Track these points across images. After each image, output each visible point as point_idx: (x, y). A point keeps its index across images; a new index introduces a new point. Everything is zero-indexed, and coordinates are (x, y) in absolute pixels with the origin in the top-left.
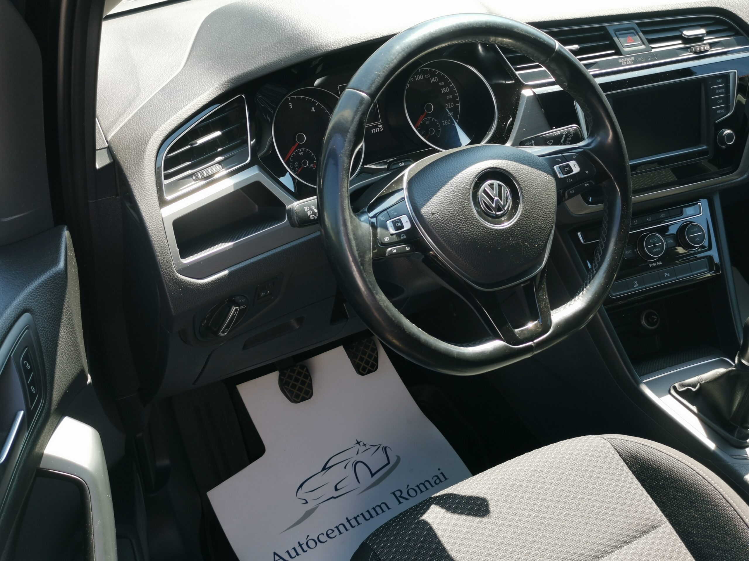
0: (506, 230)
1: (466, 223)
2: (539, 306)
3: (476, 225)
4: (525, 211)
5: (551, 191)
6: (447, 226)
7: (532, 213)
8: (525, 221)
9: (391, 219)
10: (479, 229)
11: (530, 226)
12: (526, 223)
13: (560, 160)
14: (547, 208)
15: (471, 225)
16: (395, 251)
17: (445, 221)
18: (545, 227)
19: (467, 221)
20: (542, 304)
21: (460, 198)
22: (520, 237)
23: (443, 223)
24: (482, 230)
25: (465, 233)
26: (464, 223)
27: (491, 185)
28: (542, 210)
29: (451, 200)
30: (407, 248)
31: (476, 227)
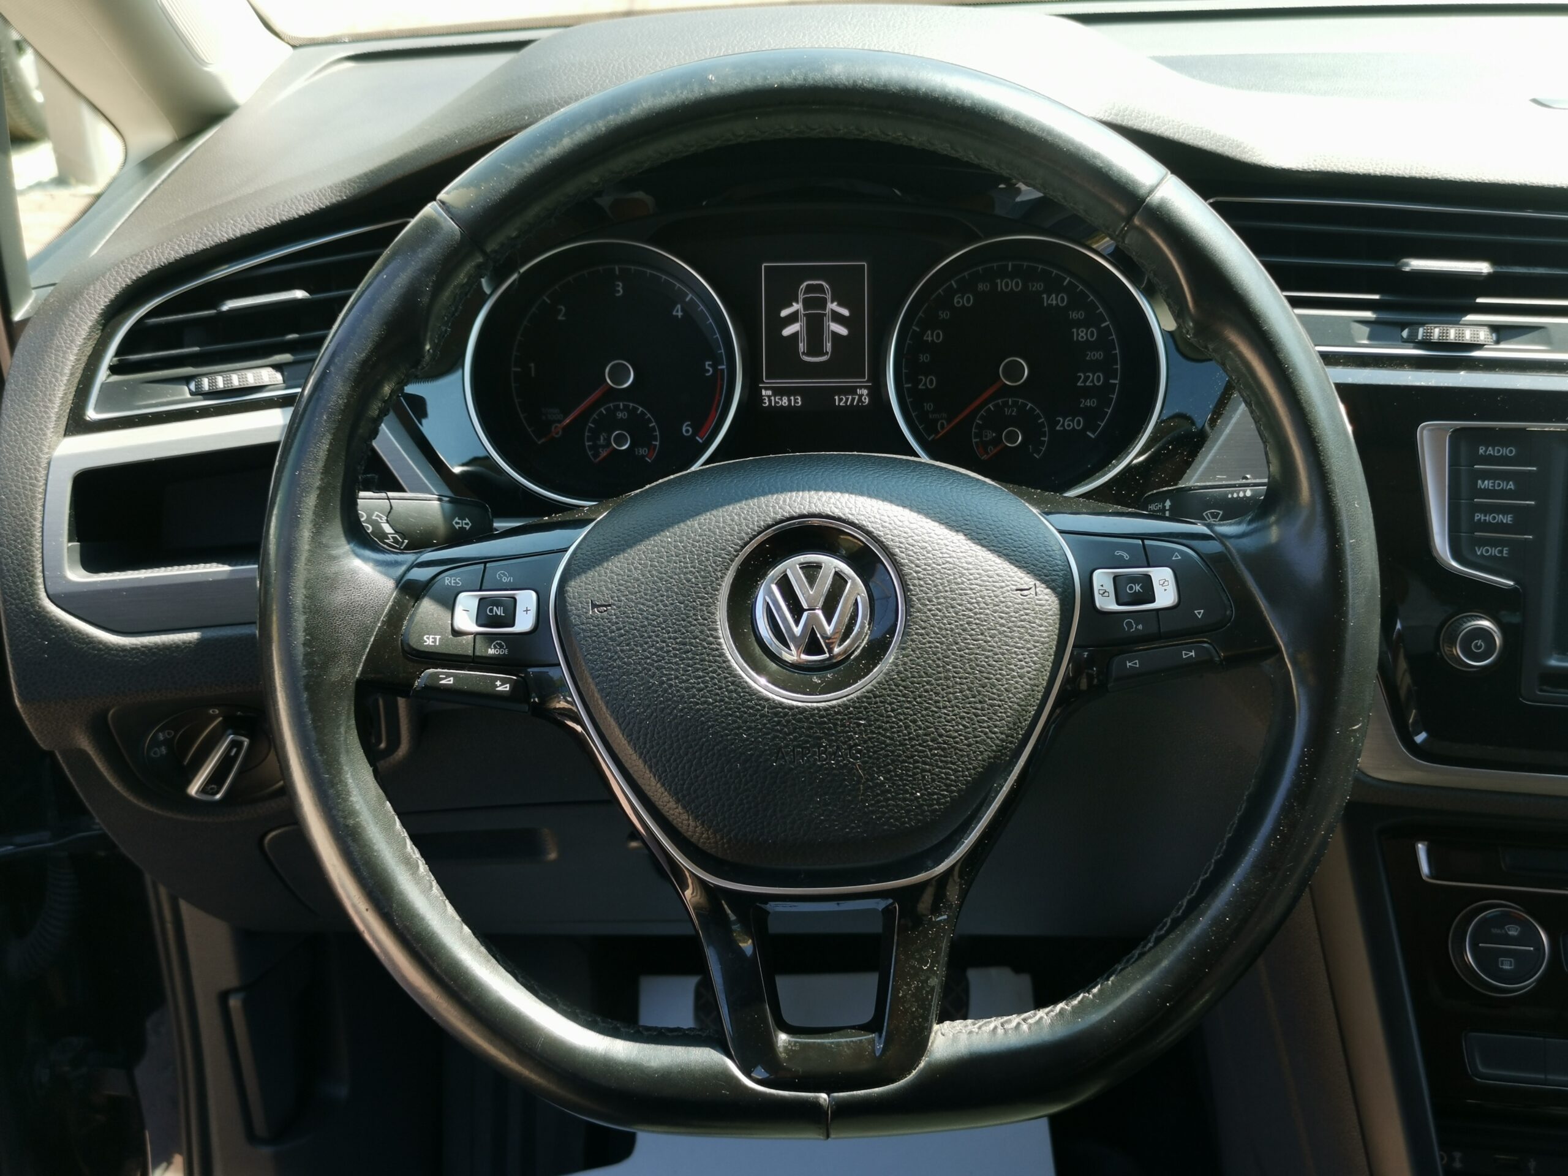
0: (813, 715)
1: (682, 659)
2: (896, 990)
3: (714, 672)
4: (899, 673)
5: (1027, 637)
6: (622, 651)
7: (928, 687)
8: (891, 704)
9: (480, 590)
10: (721, 688)
11: (907, 727)
12: (893, 710)
13: (1126, 556)
14: (993, 685)
15: (698, 670)
16: (450, 681)
17: (622, 635)
18: (969, 745)
19: (687, 652)
20: (908, 984)
21: (689, 581)
22: (859, 751)
23: (612, 639)
24: (730, 692)
25: (671, 686)
26: (675, 656)
27: (811, 571)
28: (970, 689)
29: (661, 579)
30: (498, 683)
31: (712, 678)
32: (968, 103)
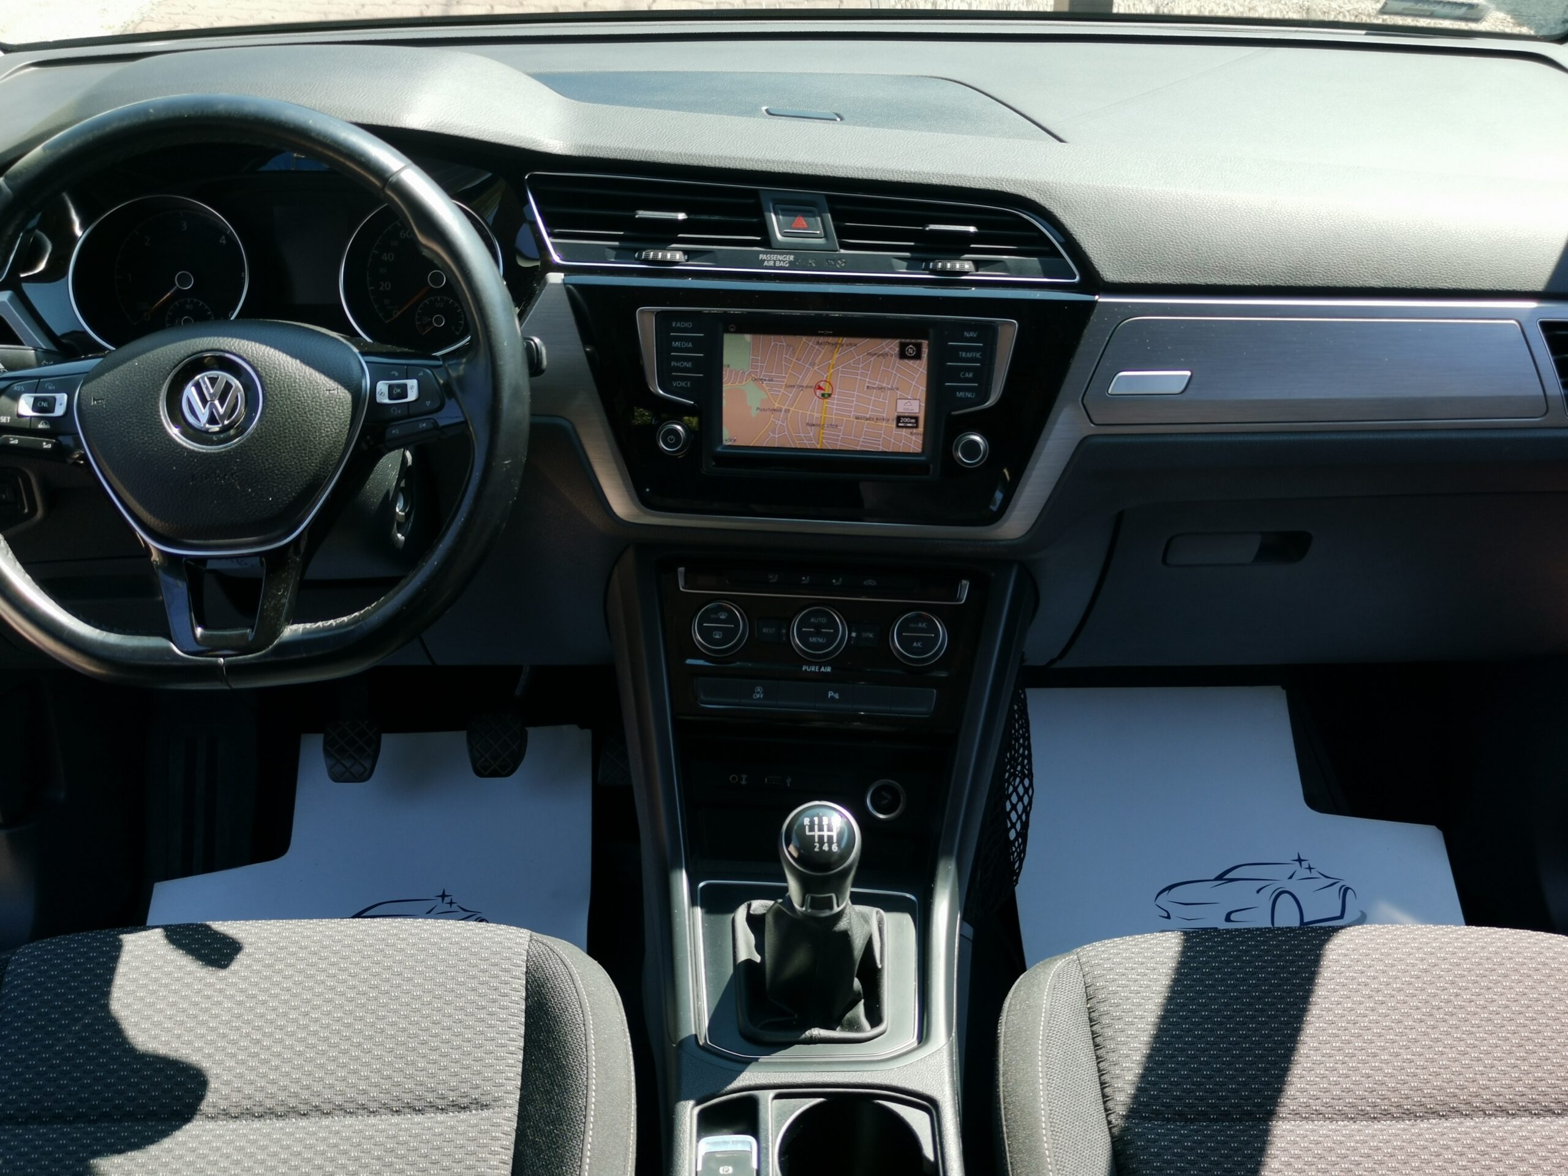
0: (211, 457)
1: (140, 428)
2: (263, 605)
3: (158, 434)
4: (258, 434)
5: (331, 416)
6: (109, 424)
7: (274, 441)
8: (254, 451)
9: (36, 392)
10: (161, 443)
11: (263, 463)
12: (255, 454)
13: (397, 374)
14: (311, 441)
15: (149, 433)
16: (16, 442)
17: (109, 415)
18: (298, 473)
19: (143, 424)
20: (270, 602)
21: (145, 385)
22: (237, 476)
23: (103, 417)
24: (166, 444)
25: (134, 442)
26: (137, 426)
27: (213, 381)
28: (298, 443)
29: (130, 385)
30: (44, 443)
31: (157, 438)
32: (291, 126)
